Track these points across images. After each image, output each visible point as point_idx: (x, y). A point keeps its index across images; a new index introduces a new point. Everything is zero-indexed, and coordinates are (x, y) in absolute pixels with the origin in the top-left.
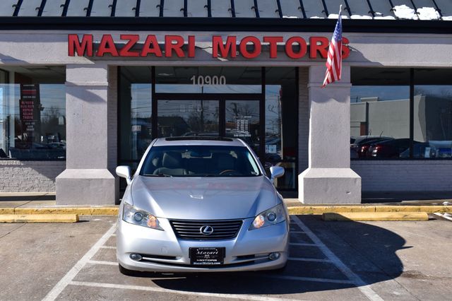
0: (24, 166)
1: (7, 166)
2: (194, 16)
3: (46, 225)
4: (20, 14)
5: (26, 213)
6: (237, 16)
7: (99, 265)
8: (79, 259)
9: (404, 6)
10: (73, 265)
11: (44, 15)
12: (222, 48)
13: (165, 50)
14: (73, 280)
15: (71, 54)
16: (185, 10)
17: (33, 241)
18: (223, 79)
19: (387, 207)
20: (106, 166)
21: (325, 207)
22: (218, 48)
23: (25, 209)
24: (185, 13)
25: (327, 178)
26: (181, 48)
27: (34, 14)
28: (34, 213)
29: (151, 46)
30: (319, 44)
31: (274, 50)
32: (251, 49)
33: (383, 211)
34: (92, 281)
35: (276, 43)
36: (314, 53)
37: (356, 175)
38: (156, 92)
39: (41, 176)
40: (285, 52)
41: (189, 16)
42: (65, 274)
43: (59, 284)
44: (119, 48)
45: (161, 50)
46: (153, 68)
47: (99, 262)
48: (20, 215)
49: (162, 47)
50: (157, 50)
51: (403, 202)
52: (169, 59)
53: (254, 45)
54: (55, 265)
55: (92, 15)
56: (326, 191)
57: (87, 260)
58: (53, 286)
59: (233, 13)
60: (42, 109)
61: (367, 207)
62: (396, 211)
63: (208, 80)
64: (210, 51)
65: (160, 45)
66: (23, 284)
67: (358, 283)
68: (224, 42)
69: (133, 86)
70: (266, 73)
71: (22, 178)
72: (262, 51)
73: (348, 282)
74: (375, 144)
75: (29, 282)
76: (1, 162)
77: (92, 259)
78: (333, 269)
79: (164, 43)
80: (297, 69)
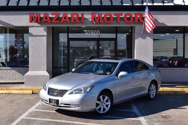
0: (12, 70)
1: (5, 69)
2: (84, 5)
3: (19, 95)
4: (9, 5)
5: (12, 90)
6: (103, 4)
7: (37, 111)
8: (29, 109)
10: (26, 111)
11: (19, 5)
12: (96, 18)
13: (71, 19)
14: (25, 117)
15: (31, 21)
16: (80, 2)
17: (12, 101)
18: (98, 31)
20: (46, 70)
22: (94, 19)
23: (11, 88)
24: (80, 4)
26: (78, 19)
27: (15, 4)
28: (15, 90)
29: (65, 18)
30: (139, 16)
31: (119, 19)
32: (109, 19)
33: (167, 90)
34: (32, 117)
35: (119, 16)
36: (136, 20)
38: (69, 37)
39: (19, 74)
40: (124, 20)
41: (82, 5)
42: (22, 114)
43: (19, 118)
44: (51, 19)
45: (69, 20)
46: (68, 27)
47: (37, 110)
48: (8, 91)
49: (70, 18)
50: (67, 20)
52: (73, 24)
53: (110, 17)
54: (19, 111)
55: (40, 5)
57: (33, 109)
58: (17, 119)
59: (101, 3)
63: (92, 32)
64: (91, 20)
66: (5, 118)
67: (142, 120)
68: (97, 16)
69: (60, 34)
70: (118, 29)
71: (11, 75)
72: (113, 20)
73: (138, 119)
74: (176, 60)
75: (7, 117)
76: (2, 68)
77: (35, 109)
78: (134, 114)
79: (70, 16)
80: (132, 27)
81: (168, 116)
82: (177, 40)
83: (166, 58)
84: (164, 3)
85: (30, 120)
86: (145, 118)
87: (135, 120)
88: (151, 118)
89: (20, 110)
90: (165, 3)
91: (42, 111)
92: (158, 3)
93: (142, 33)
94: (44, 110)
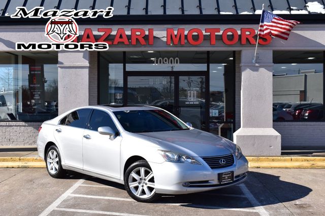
0: (27, 126)
1: (16, 126)
2: (153, 14)
3: (42, 170)
5: (28, 160)
6: (186, 13)
7: (76, 197)
8: (63, 193)
9: (316, 3)
10: (58, 197)
12: (174, 37)
13: (131, 39)
14: (57, 207)
16: (146, 9)
17: (31, 181)
18: (177, 60)
19: (301, 157)
21: (252, 158)
22: (171, 37)
23: (28, 158)
24: (147, 12)
25: (255, 136)
26: (143, 38)
28: (34, 161)
29: (121, 37)
30: (248, 33)
31: (213, 38)
32: (196, 38)
33: (297, 160)
34: (70, 208)
35: (214, 33)
36: (244, 41)
37: (277, 134)
38: (127, 70)
40: (222, 39)
41: (149, 14)
42: (52, 203)
43: (47, 209)
44: (97, 38)
45: (129, 39)
46: (124, 53)
48: (23, 163)
49: (129, 37)
50: (125, 40)
51: (314, 154)
52: (134, 46)
53: (198, 35)
54: (45, 197)
56: (254, 145)
57: (69, 194)
58: (43, 211)
59: (183, 11)
60: (46, 82)
61: (285, 158)
62: (308, 161)
63: (166, 61)
64: (165, 39)
65: (127, 36)
66: (22, 209)
67: (261, 211)
68: (176, 33)
69: (111, 65)
70: (210, 55)
71: (26, 135)
72: (204, 39)
73: (254, 211)
74: (307, 109)
75: (26, 208)
76: (11, 123)
77: (72, 193)
78: (246, 202)
79: (130, 34)
80: (234, 52)
81: (305, 204)
82: (306, 76)
83: (289, 106)
84: (291, 10)
85: (67, 212)
86: (266, 209)
87: (250, 212)
88: (277, 208)
89: (47, 196)
90: (293, 10)
91: (85, 196)
92: (281, 10)
93: (254, 61)
94: (89, 195)
